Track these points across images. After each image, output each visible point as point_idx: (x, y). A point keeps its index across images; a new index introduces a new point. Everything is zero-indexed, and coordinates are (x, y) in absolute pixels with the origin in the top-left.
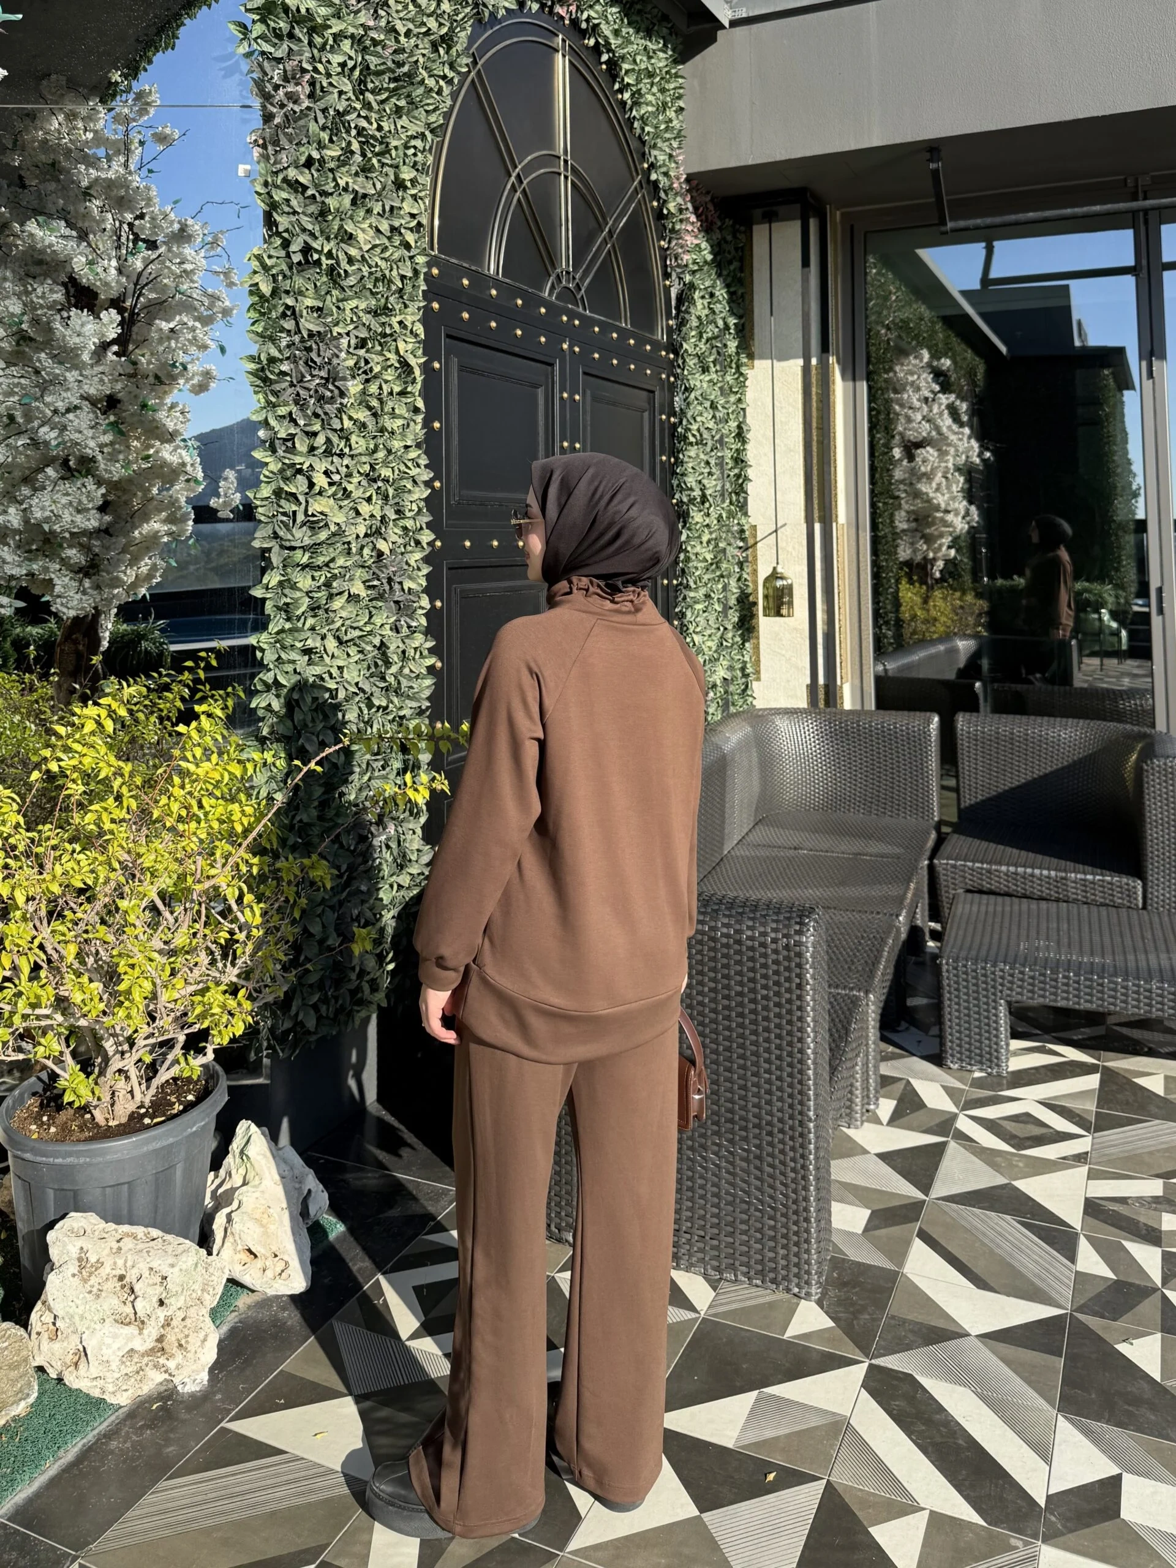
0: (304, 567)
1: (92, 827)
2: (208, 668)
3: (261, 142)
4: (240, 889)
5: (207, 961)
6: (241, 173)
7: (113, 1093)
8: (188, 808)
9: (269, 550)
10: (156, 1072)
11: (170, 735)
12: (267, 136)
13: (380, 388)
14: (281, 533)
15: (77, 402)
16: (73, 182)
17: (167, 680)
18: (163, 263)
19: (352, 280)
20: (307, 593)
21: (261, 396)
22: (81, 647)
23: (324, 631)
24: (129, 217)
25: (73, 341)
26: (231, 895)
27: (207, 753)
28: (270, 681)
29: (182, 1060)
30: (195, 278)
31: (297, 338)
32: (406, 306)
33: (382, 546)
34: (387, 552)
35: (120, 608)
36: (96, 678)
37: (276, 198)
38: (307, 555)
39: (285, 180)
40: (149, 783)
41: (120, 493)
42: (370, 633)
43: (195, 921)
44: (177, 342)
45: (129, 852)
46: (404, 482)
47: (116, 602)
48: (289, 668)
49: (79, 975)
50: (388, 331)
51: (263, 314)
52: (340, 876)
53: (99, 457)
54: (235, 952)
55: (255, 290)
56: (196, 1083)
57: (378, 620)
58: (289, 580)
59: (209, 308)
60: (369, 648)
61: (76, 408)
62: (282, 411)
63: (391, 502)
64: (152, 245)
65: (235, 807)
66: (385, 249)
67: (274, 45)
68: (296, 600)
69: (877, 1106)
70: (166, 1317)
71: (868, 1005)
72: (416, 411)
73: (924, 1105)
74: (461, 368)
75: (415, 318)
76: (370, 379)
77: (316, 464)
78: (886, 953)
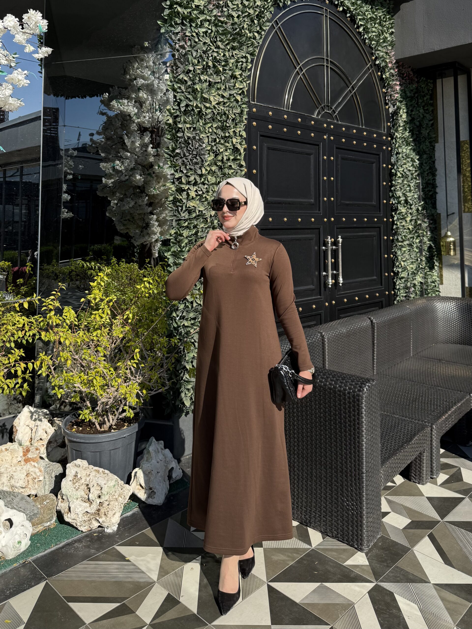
0: (186, 227)
9: (172, 220)
12: (173, 63)
13: (223, 158)
14: (176, 214)
19: (209, 116)
20: (186, 237)
21: (169, 162)
31: (183, 140)
32: (237, 125)
38: (187, 223)
50: (228, 135)
51: (170, 131)
58: (179, 232)
62: (177, 168)
66: (226, 103)
69: (437, 477)
70: (100, 502)
71: (431, 430)
72: (241, 166)
73: (462, 480)
74: (269, 148)
75: (241, 129)
76: (218, 154)
77: (191, 187)
78: (453, 409)
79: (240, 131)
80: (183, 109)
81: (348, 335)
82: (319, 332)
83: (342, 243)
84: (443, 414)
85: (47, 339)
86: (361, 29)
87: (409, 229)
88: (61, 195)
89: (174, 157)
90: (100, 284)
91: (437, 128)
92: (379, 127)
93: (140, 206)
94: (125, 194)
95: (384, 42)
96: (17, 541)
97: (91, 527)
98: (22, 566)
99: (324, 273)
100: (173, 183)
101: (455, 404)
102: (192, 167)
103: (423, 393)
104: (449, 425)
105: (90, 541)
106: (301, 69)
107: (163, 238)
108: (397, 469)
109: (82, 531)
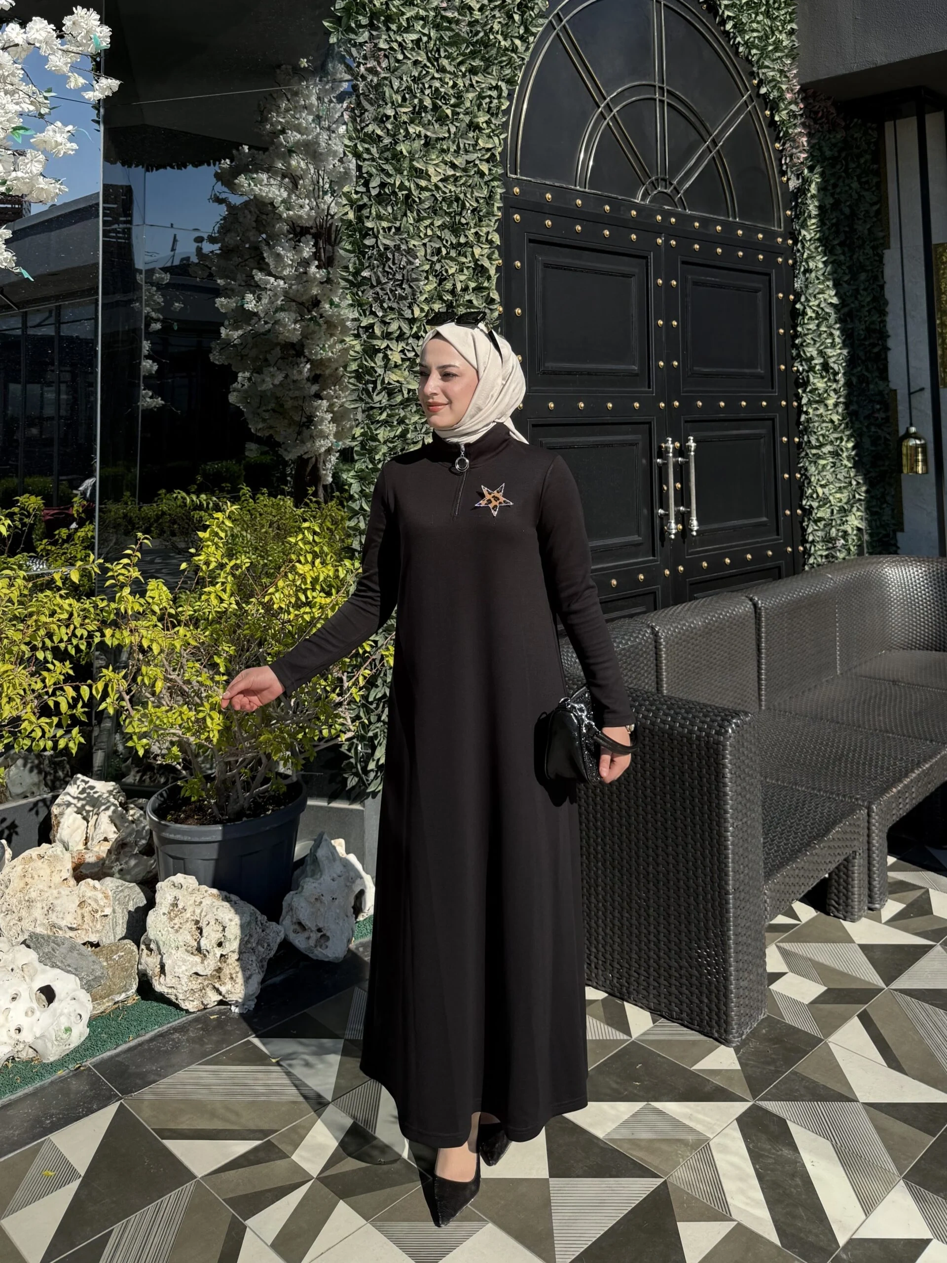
0: (383, 423)
19: (426, 204)
32: (481, 221)
38: (385, 414)
50: (464, 241)
58: (370, 432)
66: (459, 178)
68: (375, 447)
69: (882, 906)
70: (222, 956)
71: (869, 815)
72: (492, 301)
73: (932, 913)
74: (546, 266)
75: (490, 229)
76: (445, 279)
77: (393, 344)
78: (914, 775)
79: (488, 233)
80: (374, 192)
81: (708, 631)
82: (648, 626)
83: (695, 451)
84: (894, 783)
85: (116, 642)
86: (729, 26)
87: (832, 421)
88: (140, 363)
89: (358, 285)
90: (217, 534)
91: (888, 219)
92: (769, 219)
93: (294, 381)
94: (266, 360)
95: (776, 49)
96: (63, 1028)
97: (205, 1003)
98: (74, 1075)
99: (661, 511)
100: (357, 336)
101: (918, 765)
102: (395, 305)
103: (856, 745)
104: (905, 806)
105: (202, 1029)
106: (609, 108)
107: (341, 445)
108: (797, 888)
109: (187, 1011)
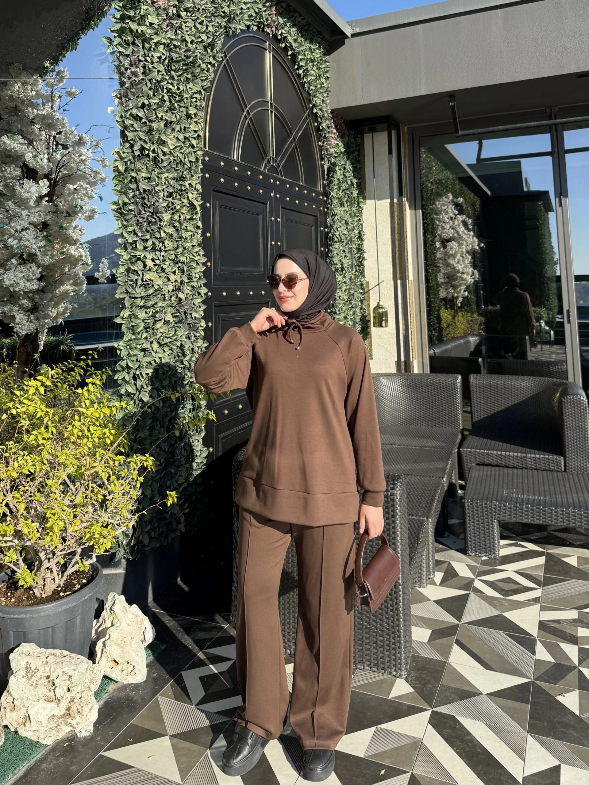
0: (141, 307)
1: (34, 442)
2: (93, 358)
3: (119, 96)
4: (108, 473)
5: (92, 511)
6: (109, 111)
7: (44, 580)
8: (82, 431)
9: (124, 299)
10: (66, 568)
11: (74, 393)
12: (122, 93)
13: (180, 217)
14: (130, 290)
15: (27, 226)
16: (25, 116)
17: (72, 365)
18: (71, 156)
19: (165, 164)
20: (143, 320)
21: (119, 222)
22: (29, 350)
23: (152, 339)
24: (54, 133)
25: (25, 195)
26: (104, 476)
27: (92, 403)
28: (124, 366)
29: (80, 562)
30: (87, 163)
31: (137, 193)
32: (192, 176)
33: (181, 296)
34: (184, 298)
35: (49, 329)
36: (37, 365)
37: (127, 124)
38: (143, 301)
39: (131, 115)
40: (63, 419)
41: (49, 271)
42: (175, 340)
43: (86, 490)
44: (78, 195)
45: (52, 455)
46: (192, 264)
47: (47, 326)
48: (134, 359)
49: (26, 519)
50: (183, 188)
51: (121, 181)
52: (161, 465)
53: (38, 253)
54: (106, 505)
55: (116, 169)
56: (87, 573)
57: (179, 333)
58: (134, 314)
59: (94, 178)
60: (175, 347)
61: (27, 229)
62: (130, 229)
63: (186, 274)
64: (65, 147)
65: (107, 431)
66: (182, 148)
67: (125, 48)
68: (137, 324)
69: (435, 576)
71: (428, 524)
72: (198, 227)
73: (458, 575)
74: (220, 206)
75: (196, 182)
76: (175, 212)
77: (148, 255)
78: (437, 497)
80: (137, 153)
84: (432, 504)
102: (149, 229)
